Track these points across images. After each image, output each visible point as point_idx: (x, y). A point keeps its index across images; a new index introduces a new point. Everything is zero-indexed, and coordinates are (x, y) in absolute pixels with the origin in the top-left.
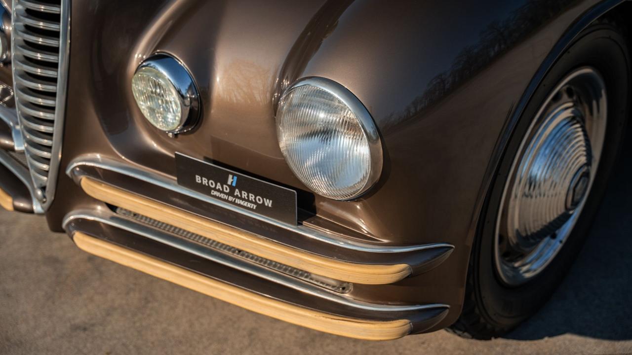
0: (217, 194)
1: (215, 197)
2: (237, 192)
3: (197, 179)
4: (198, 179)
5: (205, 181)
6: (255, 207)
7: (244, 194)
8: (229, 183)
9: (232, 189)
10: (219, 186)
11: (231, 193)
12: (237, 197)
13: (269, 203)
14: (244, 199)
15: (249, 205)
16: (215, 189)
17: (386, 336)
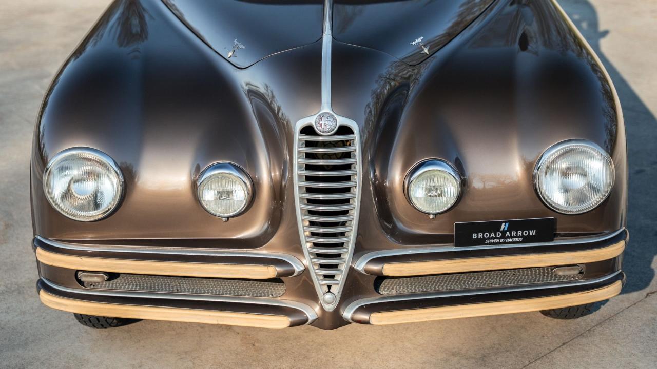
0: (490, 241)
1: (489, 244)
2: (507, 234)
3: (474, 236)
5: (480, 235)
6: (521, 239)
7: (514, 233)
8: (502, 229)
9: (504, 233)
10: (493, 235)
11: (503, 236)
12: (508, 237)
13: (533, 233)
14: (514, 237)
15: (517, 240)
16: (489, 238)
17: (615, 293)
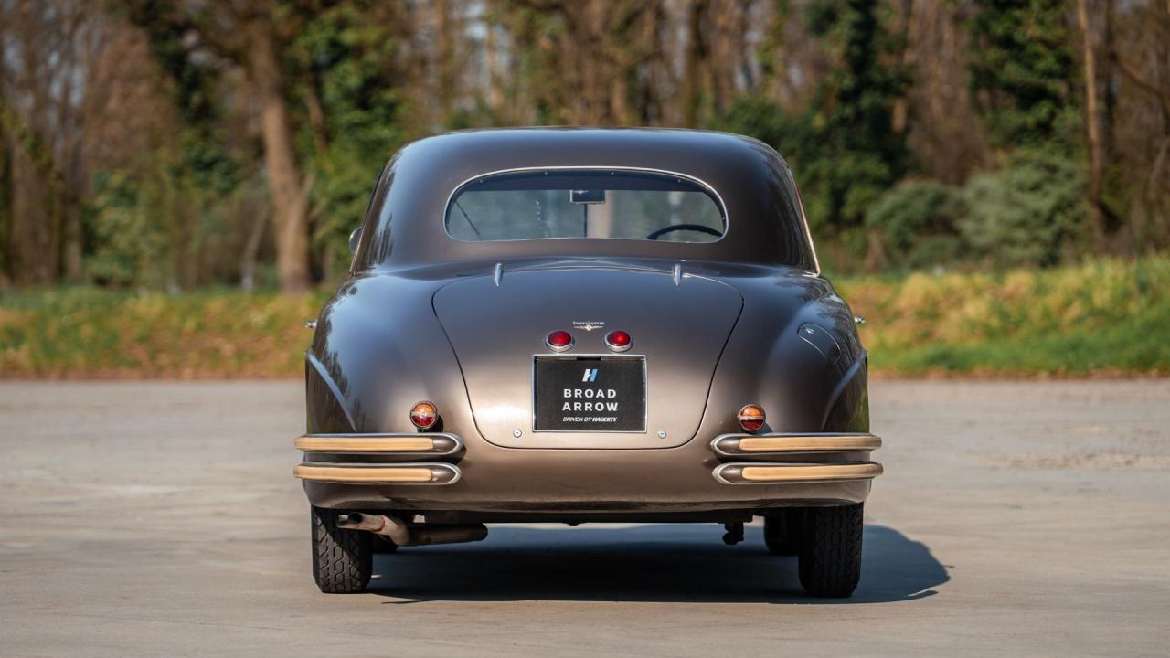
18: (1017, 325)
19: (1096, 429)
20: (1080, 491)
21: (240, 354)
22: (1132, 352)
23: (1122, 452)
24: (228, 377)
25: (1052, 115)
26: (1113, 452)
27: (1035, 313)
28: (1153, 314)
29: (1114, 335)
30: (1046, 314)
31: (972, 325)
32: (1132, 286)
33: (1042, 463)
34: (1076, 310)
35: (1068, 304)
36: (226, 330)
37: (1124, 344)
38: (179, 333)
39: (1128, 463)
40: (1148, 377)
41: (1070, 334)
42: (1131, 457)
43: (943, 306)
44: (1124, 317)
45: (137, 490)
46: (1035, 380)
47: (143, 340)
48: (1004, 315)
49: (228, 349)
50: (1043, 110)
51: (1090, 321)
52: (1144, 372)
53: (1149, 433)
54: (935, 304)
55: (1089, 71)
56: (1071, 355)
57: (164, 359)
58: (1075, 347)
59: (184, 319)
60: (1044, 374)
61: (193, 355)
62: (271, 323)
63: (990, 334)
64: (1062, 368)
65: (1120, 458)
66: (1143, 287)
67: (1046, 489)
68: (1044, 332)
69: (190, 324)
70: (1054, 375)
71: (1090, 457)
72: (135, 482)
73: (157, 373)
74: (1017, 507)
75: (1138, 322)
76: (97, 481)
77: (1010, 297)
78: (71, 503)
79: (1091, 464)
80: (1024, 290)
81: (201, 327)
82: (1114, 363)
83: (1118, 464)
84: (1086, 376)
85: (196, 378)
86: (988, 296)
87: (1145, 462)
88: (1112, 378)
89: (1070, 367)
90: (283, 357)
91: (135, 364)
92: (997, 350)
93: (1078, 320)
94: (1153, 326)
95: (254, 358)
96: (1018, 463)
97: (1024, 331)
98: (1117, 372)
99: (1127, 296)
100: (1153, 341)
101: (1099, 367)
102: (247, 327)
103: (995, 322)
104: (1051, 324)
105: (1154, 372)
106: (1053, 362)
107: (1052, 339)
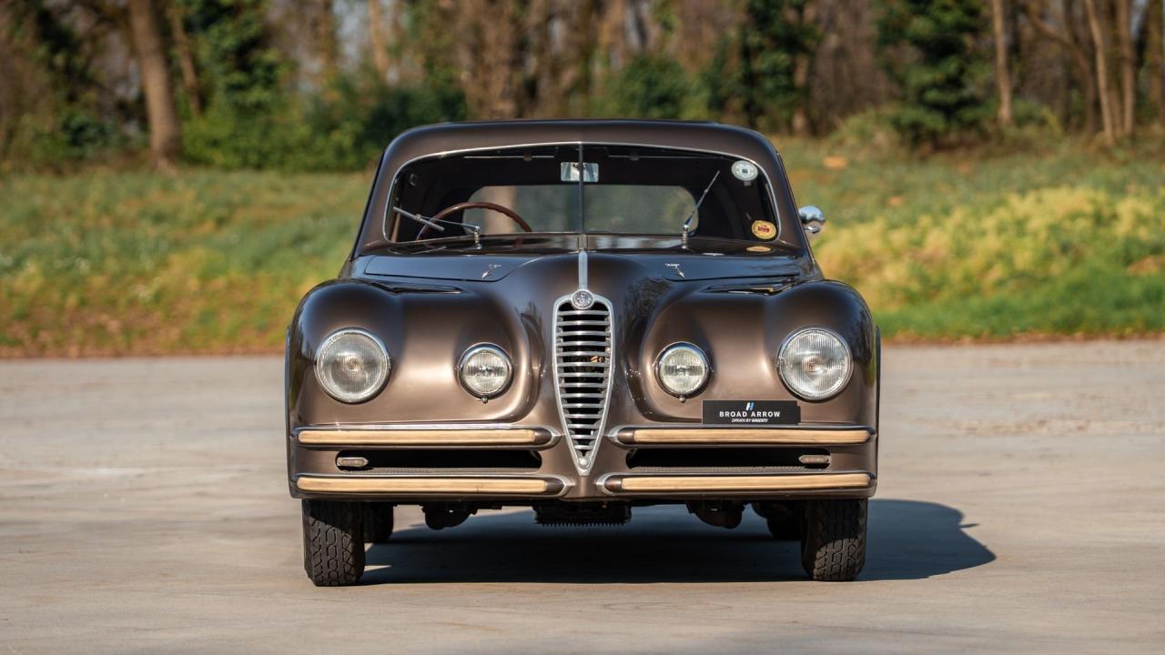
0: (737, 420)
1: (736, 423)
2: (753, 414)
4: (721, 414)
5: (727, 414)
6: (767, 420)
7: (759, 414)
8: (747, 409)
9: (749, 412)
10: (739, 414)
11: (749, 416)
12: (754, 418)
13: (777, 414)
14: (759, 418)
15: (762, 420)
16: (735, 417)
18: (938, 288)
19: (1038, 395)
20: (1042, 457)
21: (127, 330)
22: (1058, 314)
23: (1072, 418)
24: (118, 355)
25: (962, 71)
26: (1062, 418)
27: (956, 275)
28: (1078, 274)
29: (1037, 298)
30: (968, 278)
31: (892, 290)
32: (1054, 246)
33: (997, 430)
34: (998, 272)
35: (989, 266)
36: (111, 305)
37: (1047, 306)
38: (61, 308)
39: (1080, 428)
40: (1073, 340)
41: (993, 297)
42: (1081, 423)
43: (861, 270)
44: (1046, 279)
45: (104, 472)
46: (959, 345)
47: (23, 317)
48: (924, 279)
49: (114, 325)
50: (951, 66)
51: (1012, 285)
52: (1068, 335)
53: (1093, 398)
54: (854, 269)
55: (998, 24)
56: (995, 319)
57: (45, 336)
58: (998, 310)
59: (65, 295)
60: (967, 339)
61: (77, 332)
62: (158, 297)
63: (911, 298)
64: (986, 333)
65: (1071, 424)
66: (1065, 249)
67: (1009, 456)
68: (965, 295)
69: (72, 300)
70: (978, 339)
71: (1042, 423)
72: (97, 464)
73: (40, 352)
74: (986, 474)
75: (1061, 285)
76: (59, 464)
77: (930, 260)
78: (46, 486)
79: (1044, 430)
80: (943, 252)
81: (83, 303)
82: (1037, 326)
83: (1070, 430)
84: (1009, 339)
85: (82, 356)
86: (907, 259)
87: (1096, 427)
88: (1036, 341)
89: (994, 331)
90: (174, 333)
91: (16, 343)
92: (920, 315)
93: (1000, 283)
94: (1077, 288)
95: (143, 335)
96: (972, 430)
97: (946, 294)
98: (1042, 336)
99: (1047, 257)
100: (1077, 304)
101: (1024, 330)
102: (133, 303)
103: (915, 286)
104: (972, 287)
105: (1078, 335)
106: (976, 327)
107: (975, 302)
